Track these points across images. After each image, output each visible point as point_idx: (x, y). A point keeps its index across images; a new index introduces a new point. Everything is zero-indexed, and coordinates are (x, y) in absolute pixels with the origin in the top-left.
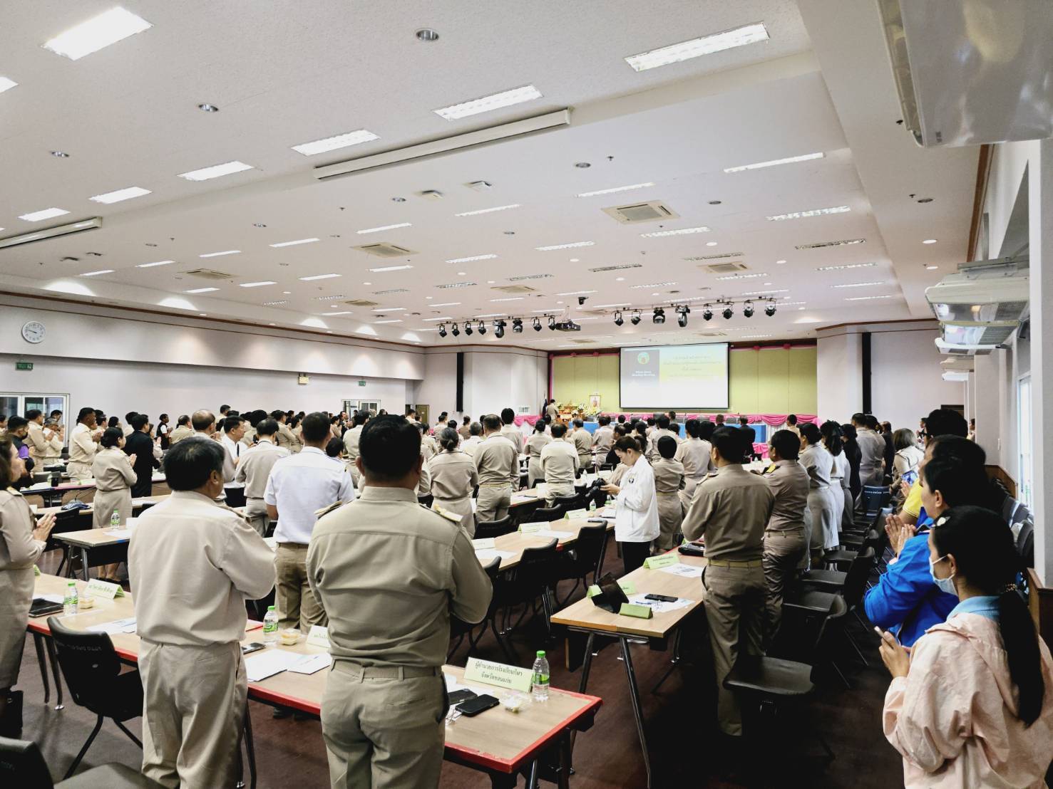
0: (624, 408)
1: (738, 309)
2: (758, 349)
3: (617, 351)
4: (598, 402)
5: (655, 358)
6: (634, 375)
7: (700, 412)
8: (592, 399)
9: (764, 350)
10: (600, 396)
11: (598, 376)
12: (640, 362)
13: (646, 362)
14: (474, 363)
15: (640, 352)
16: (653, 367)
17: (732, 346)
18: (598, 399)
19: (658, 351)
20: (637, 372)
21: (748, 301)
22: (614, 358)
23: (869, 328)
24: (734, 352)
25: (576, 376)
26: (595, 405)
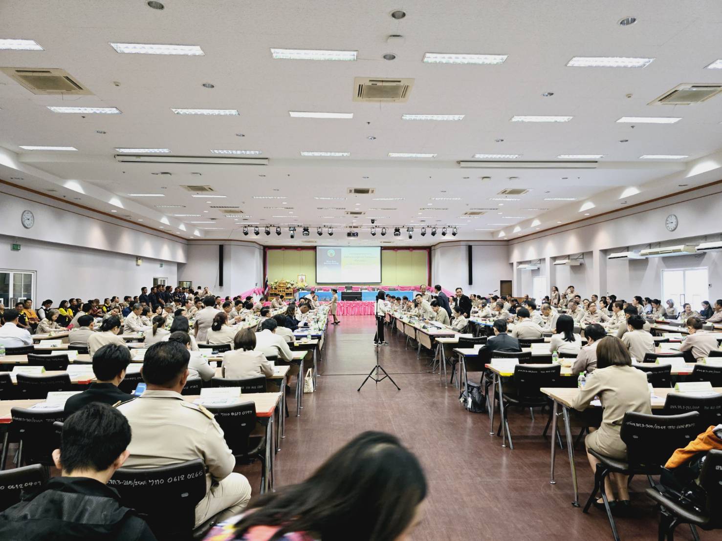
0: (318, 283)
1: (439, 231)
2: (396, 251)
3: (314, 248)
4: (304, 280)
5: (339, 253)
6: (325, 263)
7: (365, 285)
8: (300, 277)
9: (400, 252)
10: (305, 276)
11: (301, 263)
12: (329, 255)
13: (333, 255)
14: (232, 252)
15: (329, 249)
16: (338, 259)
17: (383, 248)
18: (304, 277)
19: (340, 249)
20: (327, 261)
21: (444, 228)
22: (311, 252)
23: (471, 244)
24: (383, 251)
25: (285, 263)
26: (302, 281)
